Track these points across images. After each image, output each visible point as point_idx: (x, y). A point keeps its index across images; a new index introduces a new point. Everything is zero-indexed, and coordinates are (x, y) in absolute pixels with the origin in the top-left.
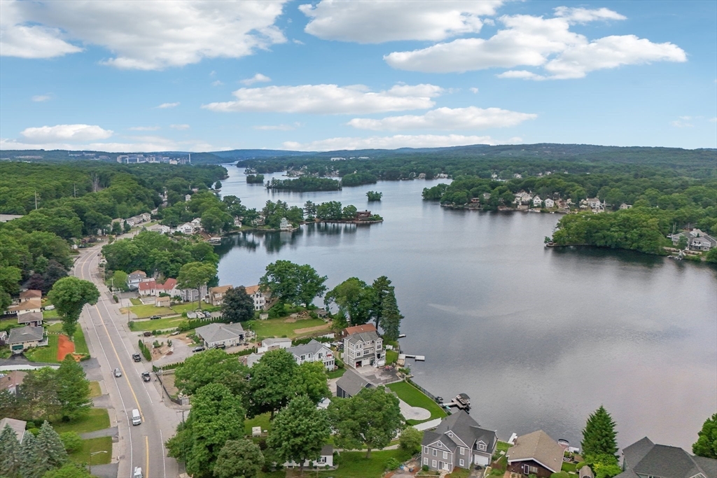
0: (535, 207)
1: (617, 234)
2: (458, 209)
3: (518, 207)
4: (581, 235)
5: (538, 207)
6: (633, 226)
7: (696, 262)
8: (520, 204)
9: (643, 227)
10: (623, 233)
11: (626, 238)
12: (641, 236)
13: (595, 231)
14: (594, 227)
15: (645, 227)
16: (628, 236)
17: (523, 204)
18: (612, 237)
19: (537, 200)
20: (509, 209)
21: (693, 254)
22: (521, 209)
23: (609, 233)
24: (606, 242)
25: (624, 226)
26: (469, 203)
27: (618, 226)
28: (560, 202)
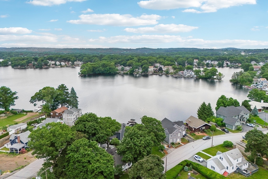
0: (58, 66)
1: (102, 69)
2: (23, 69)
3: (51, 66)
4: (91, 71)
5: (59, 65)
6: (107, 66)
7: (127, 74)
8: (51, 65)
9: (110, 66)
10: (104, 69)
11: (105, 70)
12: (110, 68)
13: (95, 69)
14: (95, 67)
15: (111, 66)
16: (106, 69)
17: (53, 65)
18: (101, 70)
19: (58, 63)
20: (47, 67)
21: (125, 72)
22: (52, 66)
23: (100, 69)
24: (99, 72)
25: (104, 66)
26: (27, 66)
27: (102, 66)
28: (67, 63)
